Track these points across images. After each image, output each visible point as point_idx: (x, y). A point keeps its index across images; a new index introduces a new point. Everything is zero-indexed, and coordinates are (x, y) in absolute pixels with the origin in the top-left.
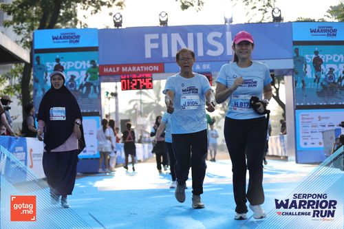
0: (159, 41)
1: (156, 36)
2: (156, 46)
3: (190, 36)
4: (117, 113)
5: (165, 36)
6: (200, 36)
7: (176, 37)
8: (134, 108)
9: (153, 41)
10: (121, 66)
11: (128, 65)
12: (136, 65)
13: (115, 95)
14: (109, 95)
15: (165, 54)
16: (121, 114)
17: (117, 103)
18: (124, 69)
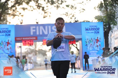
0: (36, 29)
1: (34, 27)
2: (34, 31)
3: (46, 27)
4: (21, 53)
5: (38, 27)
6: (50, 27)
7: (41, 28)
8: (28, 51)
9: (33, 29)
10: (22, 37)
11: (25, 37)
12: (28, 37)
13: (20, 47)
14: (19, 47)
15: (38, 33)
16: (23, 53)
17: (21, 49)
18: (24, 39)
